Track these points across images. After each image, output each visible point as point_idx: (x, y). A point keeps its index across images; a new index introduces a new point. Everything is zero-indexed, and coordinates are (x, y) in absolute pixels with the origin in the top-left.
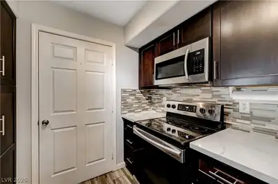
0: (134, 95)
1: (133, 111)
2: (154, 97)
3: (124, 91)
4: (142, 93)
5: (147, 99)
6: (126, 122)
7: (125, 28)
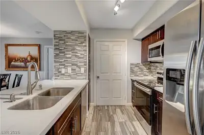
0: (138, 66)
1: (137, 76)
2: (152, 68)
3: (132, 64)
4: (144, 65)
5: (147, 69)
6: (133, 81)
7: (132, 30)
